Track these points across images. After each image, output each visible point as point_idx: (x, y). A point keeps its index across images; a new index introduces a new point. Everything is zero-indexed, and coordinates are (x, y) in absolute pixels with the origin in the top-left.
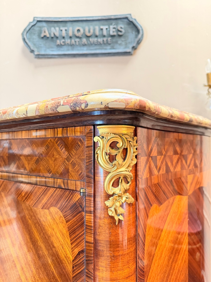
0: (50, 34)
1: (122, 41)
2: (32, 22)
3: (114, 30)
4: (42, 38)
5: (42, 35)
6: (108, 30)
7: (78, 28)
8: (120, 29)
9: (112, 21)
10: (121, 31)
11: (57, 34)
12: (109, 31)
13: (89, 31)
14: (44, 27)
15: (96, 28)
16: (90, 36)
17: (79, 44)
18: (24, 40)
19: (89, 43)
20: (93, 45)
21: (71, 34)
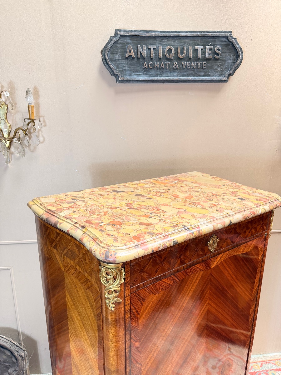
0: (136, 53)
1: (218, 66)
2: (113, 37)
3: (210, 52)
4: (127, 58)
5: (127, 56)
6: (203, 50)
7: (168, 47)
8: (217, 51)
9: (209, 40)
10: (218, 54)
11: (144, 54)
12: (205, 52)
13: (182, 53)
14: (129, 44)
15: (189, 48)
16: (182, 59)
17: (169, 67)
18: (105, 60)
19: (181, 66)
20: (186, 70)
21: (160, 55)
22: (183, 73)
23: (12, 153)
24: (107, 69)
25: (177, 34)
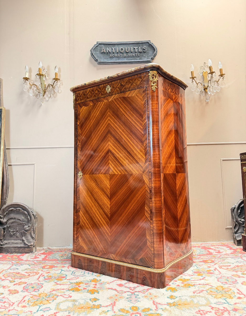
0: (106, 51)
1: (146, 55)
2: (96, 45)
3: (141, 49)
5: (102, 52)
6: (138, 49)
7: (121, 48)
9: (140, 44)
10: (145, 50)
11: (110, 51)
13: (128, 50)
14: (103, 47)
15: (131, 48)
16: (128, 52)
17: (122, 56)
18: (92, 54)
19: (128, 56)
20: (130, 57)
21: (118, 51)
22: (129, 59)
23: (45, 98)
24: (93, 57)
25: (125, 43)
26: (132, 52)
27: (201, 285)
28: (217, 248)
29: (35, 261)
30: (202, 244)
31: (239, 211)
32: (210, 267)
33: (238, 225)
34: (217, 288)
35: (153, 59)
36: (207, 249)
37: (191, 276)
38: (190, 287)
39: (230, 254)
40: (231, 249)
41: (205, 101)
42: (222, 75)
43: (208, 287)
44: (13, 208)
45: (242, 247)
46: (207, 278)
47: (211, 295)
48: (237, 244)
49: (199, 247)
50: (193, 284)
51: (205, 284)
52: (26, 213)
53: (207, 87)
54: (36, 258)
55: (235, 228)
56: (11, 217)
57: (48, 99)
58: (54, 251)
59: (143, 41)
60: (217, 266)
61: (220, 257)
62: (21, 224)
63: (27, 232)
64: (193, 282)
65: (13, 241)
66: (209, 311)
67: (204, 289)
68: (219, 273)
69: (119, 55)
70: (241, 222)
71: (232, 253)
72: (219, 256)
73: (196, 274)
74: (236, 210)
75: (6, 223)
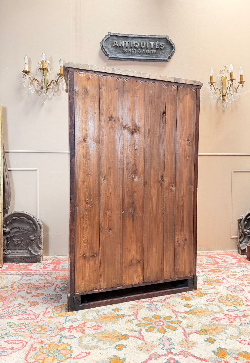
0: (119, 44)
1: (163, 53)
2: (107, 36)
3: (158, 45)
4: (114, 46)
5: (114, 45)
7: (136, 42)
8: (162, 45)
9: (157, 40)
10: (162, 47)
11: (123, 45)
12: (155, 45)
13: (143, 45)
14: (115, 39)
15: (147, 43)
16: (143, 48)
17: (136, 52)
18: (102, 47)
19: (143, 52)
20: (145, 54)
21: (131, 46)
22: (144, 56)
23: (47, 96)
24: (103, 51)
25: (140, 36)
26: (147, 48)
27: (212, 294)
28: (222, 258)
29: (45, 272)
30: (208, 253)
31: (246, 222)
32: (218, 276)
33: (244, 236)
34: (227, 297)
35: (170, 58)
36: (214, 259)
37: (202, 286)
38: (202, 296)
39: (235, 263)
40: (235, 258)
41: (221, 109)
42: (241, 82)
43: (219, 296)
44: (16, 217)
45: (245, 256)
46: (217, 287)
47: (222, 303)
48: (241, 253)
49: (205, 256)
50: (205, 293)
51: (216, 292)
52: (31, 222)
53: (226, 94)
54: (45, 268)
55: (240, 238)
56: (14, 226)
57: (51, 97)
58: (62, 261)
59: (160, 36)
60: (224, 275)
61: (227, 266)
62: (26, 233)
63: (33, 242)
64: (205, 291)
65: (18, 251)
66: (223, 318)
67: (216, 298)
68: (227, 282)
69: (133, 50)
70: (246, 233)
71: (237, 262)
72: (225, 265)
73: (206, 283)
74: (242, 221)
75: (9, 232)
